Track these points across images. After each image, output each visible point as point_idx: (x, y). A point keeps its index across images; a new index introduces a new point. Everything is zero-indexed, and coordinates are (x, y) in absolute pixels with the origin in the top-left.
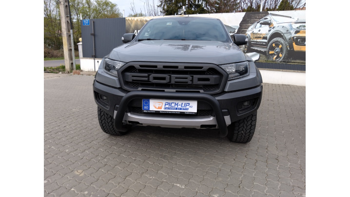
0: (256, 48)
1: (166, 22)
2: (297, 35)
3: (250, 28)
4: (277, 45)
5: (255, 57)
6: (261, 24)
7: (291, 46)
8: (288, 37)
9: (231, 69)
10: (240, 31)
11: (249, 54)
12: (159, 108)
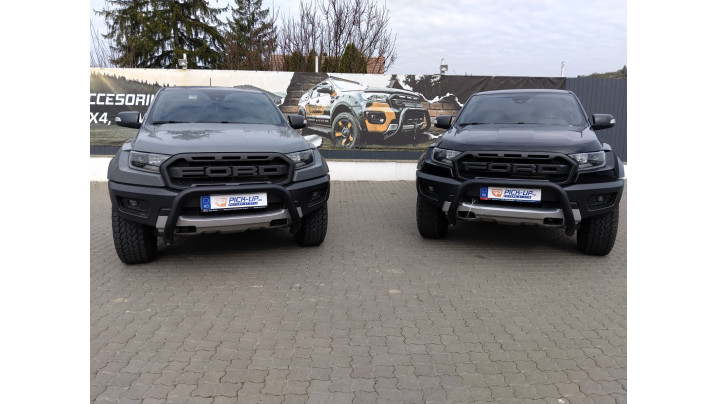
0: (315, 129)
1: (188, 95)
2: (370, 109)
3: (303, 98)
4: (345, 124)
5: (318, 142)
6: (320, 91)
7: (364, 126)
8: (358, 111)
9: (297, 158)
10: (288, 101)
11: (307, 138)
12: (222, 205)
